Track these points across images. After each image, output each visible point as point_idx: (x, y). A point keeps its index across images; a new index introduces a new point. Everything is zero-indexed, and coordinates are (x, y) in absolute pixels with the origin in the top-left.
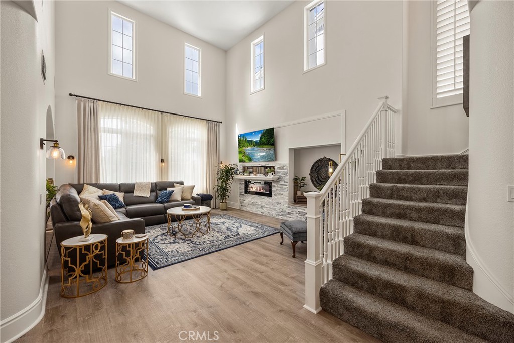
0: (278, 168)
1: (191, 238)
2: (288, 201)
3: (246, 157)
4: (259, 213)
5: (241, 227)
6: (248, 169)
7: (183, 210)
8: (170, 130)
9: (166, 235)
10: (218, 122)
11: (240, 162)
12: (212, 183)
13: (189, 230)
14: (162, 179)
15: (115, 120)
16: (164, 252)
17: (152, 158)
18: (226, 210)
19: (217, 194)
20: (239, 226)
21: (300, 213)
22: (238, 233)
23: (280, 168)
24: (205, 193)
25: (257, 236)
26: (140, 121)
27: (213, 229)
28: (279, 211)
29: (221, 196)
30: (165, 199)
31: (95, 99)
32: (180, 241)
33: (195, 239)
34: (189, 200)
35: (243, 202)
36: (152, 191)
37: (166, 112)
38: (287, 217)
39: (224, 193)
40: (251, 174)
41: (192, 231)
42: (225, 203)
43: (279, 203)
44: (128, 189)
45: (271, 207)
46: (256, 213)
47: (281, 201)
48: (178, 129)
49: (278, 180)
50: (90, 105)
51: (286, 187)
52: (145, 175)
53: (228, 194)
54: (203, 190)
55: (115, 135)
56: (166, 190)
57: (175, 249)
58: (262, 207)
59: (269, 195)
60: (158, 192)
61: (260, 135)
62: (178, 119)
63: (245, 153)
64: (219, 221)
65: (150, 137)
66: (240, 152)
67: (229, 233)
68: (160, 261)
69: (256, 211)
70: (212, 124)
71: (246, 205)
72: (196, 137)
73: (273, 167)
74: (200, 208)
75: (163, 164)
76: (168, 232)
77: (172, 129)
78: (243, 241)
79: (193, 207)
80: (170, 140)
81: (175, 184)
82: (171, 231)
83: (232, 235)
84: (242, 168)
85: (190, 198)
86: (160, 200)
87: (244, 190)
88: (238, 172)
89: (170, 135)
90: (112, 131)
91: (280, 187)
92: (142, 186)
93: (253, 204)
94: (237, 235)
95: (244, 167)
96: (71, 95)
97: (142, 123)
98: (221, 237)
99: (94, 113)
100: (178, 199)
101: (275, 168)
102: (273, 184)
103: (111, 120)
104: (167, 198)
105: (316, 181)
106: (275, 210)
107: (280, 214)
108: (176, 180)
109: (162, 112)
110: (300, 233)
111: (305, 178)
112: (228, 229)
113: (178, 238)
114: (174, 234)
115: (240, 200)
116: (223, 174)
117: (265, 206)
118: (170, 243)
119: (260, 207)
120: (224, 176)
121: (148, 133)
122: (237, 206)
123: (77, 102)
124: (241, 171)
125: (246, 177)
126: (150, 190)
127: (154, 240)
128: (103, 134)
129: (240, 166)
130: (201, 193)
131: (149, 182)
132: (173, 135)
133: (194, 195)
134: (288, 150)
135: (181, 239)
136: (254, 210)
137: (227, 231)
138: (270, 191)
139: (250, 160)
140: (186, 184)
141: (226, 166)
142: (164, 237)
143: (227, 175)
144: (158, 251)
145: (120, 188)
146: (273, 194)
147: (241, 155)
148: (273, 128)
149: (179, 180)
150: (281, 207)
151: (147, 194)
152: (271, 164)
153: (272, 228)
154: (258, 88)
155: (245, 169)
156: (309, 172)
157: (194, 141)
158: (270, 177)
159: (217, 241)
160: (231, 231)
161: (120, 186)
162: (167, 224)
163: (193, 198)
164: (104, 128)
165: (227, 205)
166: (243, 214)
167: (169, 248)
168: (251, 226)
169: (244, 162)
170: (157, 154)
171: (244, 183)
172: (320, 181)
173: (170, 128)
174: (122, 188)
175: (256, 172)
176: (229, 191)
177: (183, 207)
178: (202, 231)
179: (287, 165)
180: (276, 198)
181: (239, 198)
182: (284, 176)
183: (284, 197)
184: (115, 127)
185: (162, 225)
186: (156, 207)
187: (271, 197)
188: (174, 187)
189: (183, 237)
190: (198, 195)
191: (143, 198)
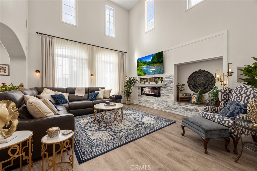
0: (165, 78)
1: (111, 127)
2: (173, 100)
3: (142, 72)
4: (151, 107)
5: (144, 117)
6: (143, 80)
7: (105, 105)
8: (97, 57)
9: (94, 123)
10: (124, 52)
11: (138, 75)
12: (121, 89)
13: (108, 119)
14: (92, 86)
15: (64, 50)
16: (91, 140)
17: (87, 73)
18: (129, 105)
19: (124, 95)
20: (142, 116)
21: (183, 108)
22: (144, 124)
23: (167, 78)
24: (117, 94)
25: (159, 126)
26: (79, 51)
27: (125, 119)
28: (166, 106)
29: (127, 96)
30: (93, 97)
31: (52, 36)
32: (103, 129)
33: (113, 127)
34: (108, 98)
35: (140, 100)
36: (86, 93)
37: (94, 46)
38: (172, 111)
39: (129, 95)
40: (146, 83)
41: (111, 120)
42: (129, 100)
43: (166, 101)
44: (71, 91)
45: (160, 104)
46: (149, 107)
47: (168, 100)
48: (101, 56)
49: (166, 86)
50: (49, 39)
51: (172, 90)
52: (82, 83)
53: (131, 95)
54: (116, 93)
55: (64, 59)
56: (94, 92)
57: (99, 137)
58: (153, 104)
59: (159, 96)
60: (89, 93)
61: (152, 58)
62: (101, 49)
63: (141, 70)
64: (127, 112)
65: (85, 60)
66: (138, 70)
67: (137, 123)
68: (87, 151)
69: (149, 106)
70: (121, 54)
71: (142, 102)
72: (112, 61)
73: (162, 78)
74: (116, 104)
75: (93, 76)
76: (94, 120)
77: (98, 56)
78: (150, 131)
79: (111, 103)
80: (97, 62)
81: (99, 89)
82: (97, 120)
83: (139, 124)
84: (139, 79)
85: (108, 97)
86: (91, 98)
87: (141, 93)
88: (137, 82)
89: (97, 59)
90: (62, 56)
91: (167, 91)
92: (80, 90)
93: (147, 102)
94: (143, 125)
95: (141, 79)
96: (37, 33)
97: (80, 51)
98: (132, 126)
99: (51, 44)
100: (102, 98)
101: (163, 78)
102: (161, 89)
103: (61, 49)
104: (95, 97)
105: (193, 86)
106: (163, 106)
107: (167, 108)
108: (100, 86)
109: (92, 45)
110: (211, 131)
111: (184, 84)
112: (135, 119)
113: (102, 126)
114: (99, 122)
115: (138, 98)
116: (128, 83)
117: (156, 103)
118: (96, 130)
119: (152, 103)
120: (128, 84)
121: (84, 57)
122: (136, 102)
123: (41, 37)
124: (139, 81)
125: (142, 84)
126: (84, 92)
127: (84, 127)
128: (57, 57)
129: (138, 78)
130: (115, 94)
131: (84, 87)
132: (99, 60)
133: (111, 95)
134: (173, 65)
135: (104, 126)
136: (147, 105)
137: (135, 121)
138: (159, 93)
139: (145, 74)
140: (106, 89)
141: (130, 78)
142: (92, 124)
143: (130, 83)
144: (86, 138)
145: (66, 91)
146: (161, 95)
147: (139, 71)
148: (162, 52)
149: (102, 86)
150: (168, 104)
151: (83, 95)
152: (160, 76)
153: (166, 119)
154: (150, 29)
155: (141, 80)
156: (187, 80)
157: (111, 63)
158: (160, 84)
159: (130, 130)
160: (138, 121)
161: (67, 89)
162: (94, 114)
163: (110, 97)
164: (58, 54)
165: (130, 102)
166: (141, 108)
167: (95, 136)
168: (151, 117)
169: (141, 75)
170: (89, 70)
171: (141, 88)
172: (197, 86)
173: (97, 55)
174: (68, 91)
175: (149, 81)
176: (131, 93)
177: (104, 104)
178: (118, 120)
179: (173, 75)
180: (164, 97)
181: (137, 97)
182: (170, 83)
183: (171, 97)
184: (64, 54)
185: (91, 114)
186: (88, 102)
187: (160, 97)
188: (99, 90)
189: (105, 125)
190: (113, 95)
191: (80, 97)
